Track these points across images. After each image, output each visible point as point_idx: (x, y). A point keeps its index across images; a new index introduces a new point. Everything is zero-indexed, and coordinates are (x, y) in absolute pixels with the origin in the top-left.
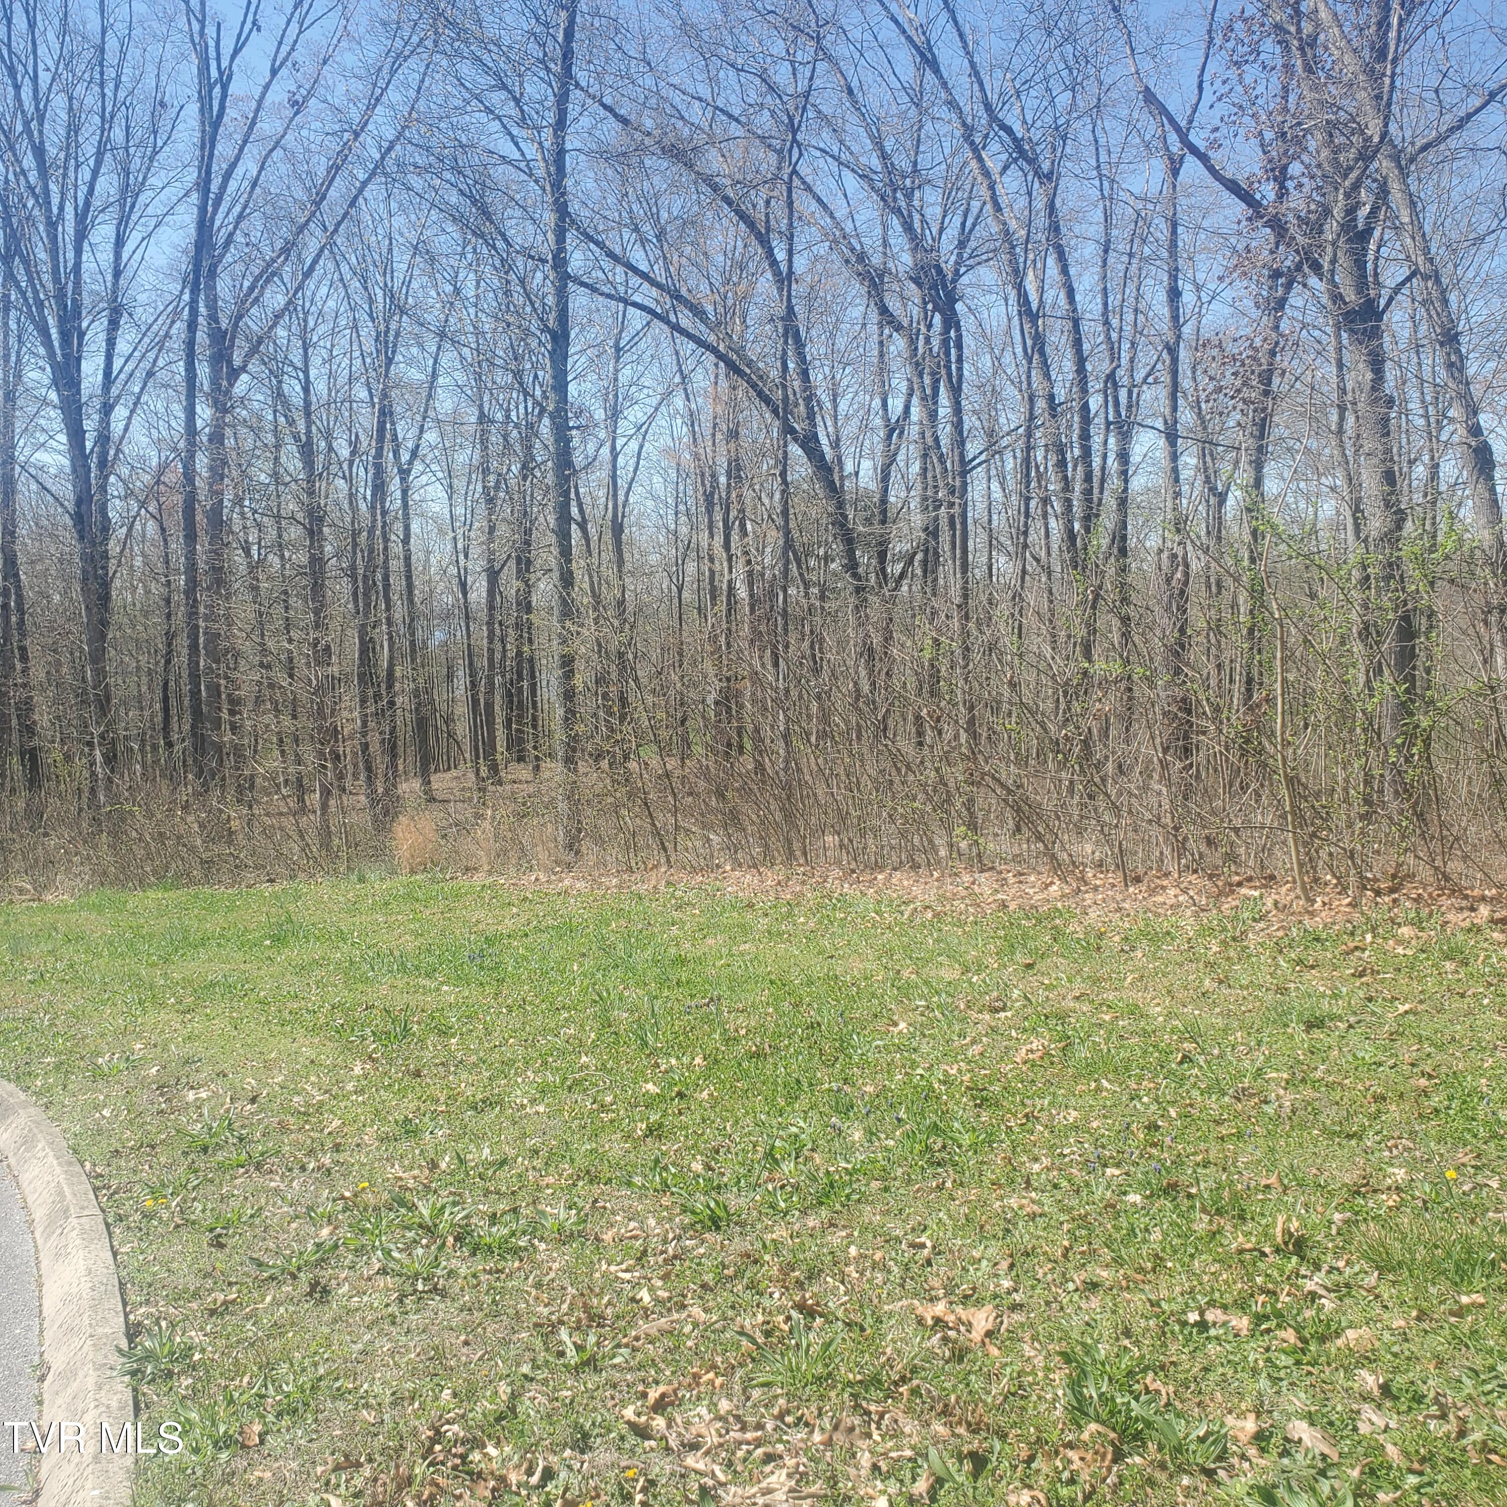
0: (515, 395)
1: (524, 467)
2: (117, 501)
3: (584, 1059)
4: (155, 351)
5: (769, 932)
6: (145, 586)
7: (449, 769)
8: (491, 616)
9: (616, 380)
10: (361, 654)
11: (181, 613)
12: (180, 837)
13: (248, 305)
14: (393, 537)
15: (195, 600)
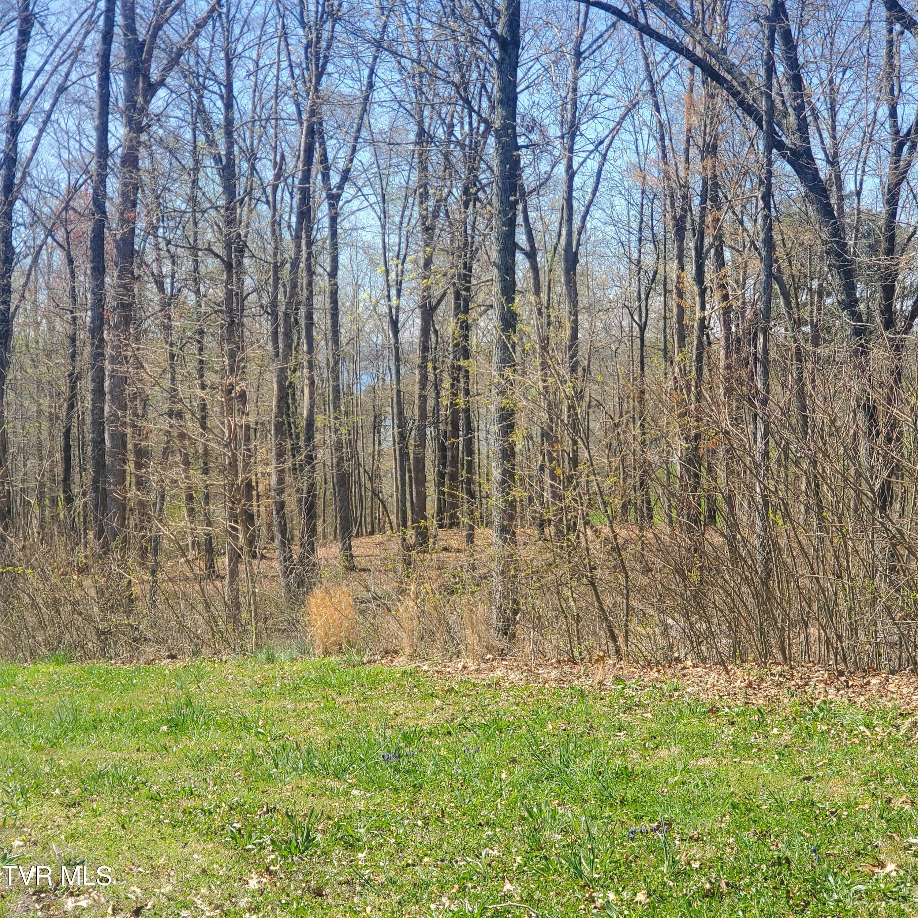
0: (459, 108)
1: (466, 191)
2: (22, 229)
3: (508, 886)
4: (67, 64)
5: (735, 745)
6: (49, 323)
7: (372, 533)
8: (424, 359)
9: (575, 90)
10: (279, 401)
11: (87, 353)
12: (75, 603)
13: (167, 14)
14: (319, 270)
15: (102, 340)
